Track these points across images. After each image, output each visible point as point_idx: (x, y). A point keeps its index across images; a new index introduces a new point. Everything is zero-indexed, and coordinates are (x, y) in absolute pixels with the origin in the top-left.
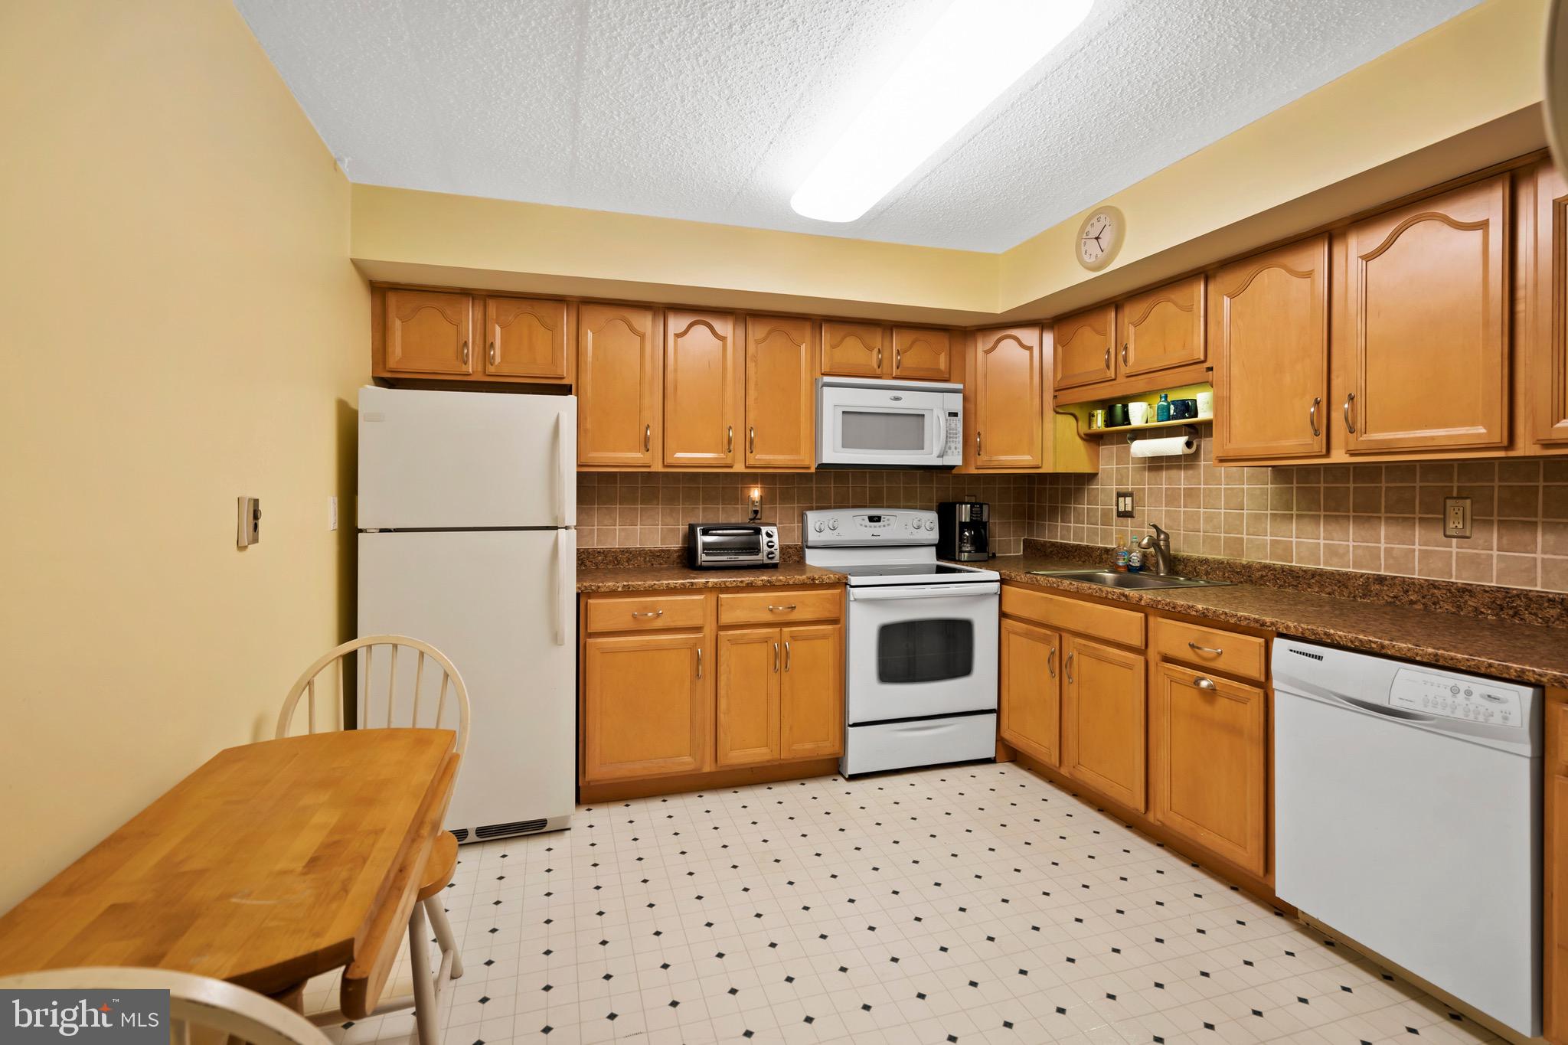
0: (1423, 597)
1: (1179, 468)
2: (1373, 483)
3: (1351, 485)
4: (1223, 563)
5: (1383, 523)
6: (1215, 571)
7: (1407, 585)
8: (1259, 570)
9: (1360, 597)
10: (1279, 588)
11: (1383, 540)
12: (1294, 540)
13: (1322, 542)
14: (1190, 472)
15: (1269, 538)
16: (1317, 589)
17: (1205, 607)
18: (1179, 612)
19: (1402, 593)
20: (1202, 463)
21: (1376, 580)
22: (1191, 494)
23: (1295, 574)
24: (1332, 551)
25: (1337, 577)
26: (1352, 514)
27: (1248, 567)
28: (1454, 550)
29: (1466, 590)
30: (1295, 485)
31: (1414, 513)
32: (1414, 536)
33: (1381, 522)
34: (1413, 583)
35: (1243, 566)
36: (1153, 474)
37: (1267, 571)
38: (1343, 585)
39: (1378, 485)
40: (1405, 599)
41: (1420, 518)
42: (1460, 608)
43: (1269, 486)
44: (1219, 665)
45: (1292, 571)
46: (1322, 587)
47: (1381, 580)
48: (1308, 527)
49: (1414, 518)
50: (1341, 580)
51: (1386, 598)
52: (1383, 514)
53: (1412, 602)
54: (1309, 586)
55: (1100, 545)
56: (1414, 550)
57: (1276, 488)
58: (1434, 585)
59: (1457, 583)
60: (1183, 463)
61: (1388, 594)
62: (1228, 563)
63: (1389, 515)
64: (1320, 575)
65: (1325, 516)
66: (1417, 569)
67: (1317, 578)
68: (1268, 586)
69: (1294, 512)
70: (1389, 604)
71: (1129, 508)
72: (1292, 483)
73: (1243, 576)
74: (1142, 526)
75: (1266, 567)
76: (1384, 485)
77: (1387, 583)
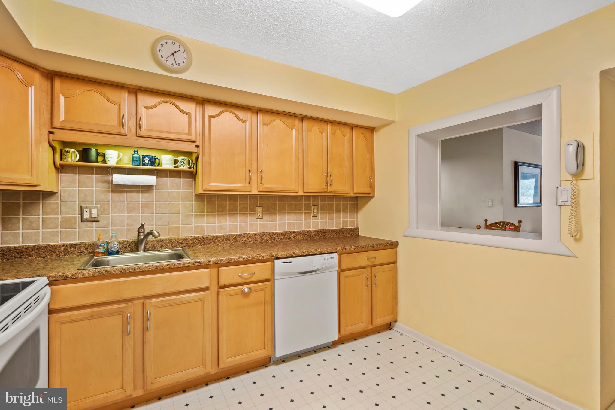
0: (253, 239)
1: (138, 192)
2: (235, 201)
3: (228, 202)
4: (171, 240)
5: (238, 216)
6: (167, 244)
7: (248, 236)
8: (191, 240)
9: (234, 243)
10: (202, 246)
11: (239, 222)
12: (205, 225)
13: (217, 224)
14: (146, 195)
15: (193, 225)
16: (218, 243)
17: (247, 256)
18: (234, 261)
19: (247, 239)
20: (155, 190)
21: (239, 236)
22: (145, 206)
23: (209, 239)
24: (221, 228)
25: (226, 237)
26: (228, 213)
27: (186, 240)
28: (259, 223)
29: (264, 235)
30: (205, 202)
31: (248, 212)
32: (248, 219)
33: (238, 215)
34: (250, 235)
35: (183, 240)
36: (116, 195)
37: (196, 240)
38: (228, 240)
39: (237, 202)
40: (248, 241)
41: (250, 213)
42: (262, 240)
43: (194, 202)
44: (254, 279)
45: (208, 238)
46: (220, 242)
47: (240, 236)
48: (211, 219)
49: (248, 213)
50: (227, 238)
51: (242, 241)
52: (238, 212)
53: (250, 241)
54: (215, 242)
55: (60, 243)
56: (248, 224)
57: (197, 203)
58: (256, 235)
59: (261, 233)
60: (141, 190)
61: (243, 239)
62: (174, 239)
63: (240, 213)
64: (219, 237)
65: (218, 214)
66: (249, 230)
67: (218, 239)
68: (196, 246)
69: (205, 213)
70: (244, 243)
71: (94, 215)
72: (204, 201)
73: (183, 244)
74: (107, 226)
75: (195, 238)
76: (239, 202)
77: (242, 236)
